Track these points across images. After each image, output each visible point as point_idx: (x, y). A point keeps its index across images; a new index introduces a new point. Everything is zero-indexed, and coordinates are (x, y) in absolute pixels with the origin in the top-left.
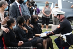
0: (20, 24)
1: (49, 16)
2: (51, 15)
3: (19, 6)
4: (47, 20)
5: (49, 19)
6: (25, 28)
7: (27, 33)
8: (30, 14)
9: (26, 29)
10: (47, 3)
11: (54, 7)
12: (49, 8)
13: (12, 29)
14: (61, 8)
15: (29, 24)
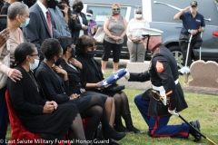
0: (48, 60)
1: (119, 40)
2: (126, 38)
3: (45, 15)
4: (114, 50)
5: (121, 45)
6: (60, 70)
7: (65, 82)
8: (69, 33)
9: (64, 72)
10: (116, 7)
11: (132, 17)
12: (122, 19)
13: (28, 71)
14: (150, 20)
15: (70, 59)
